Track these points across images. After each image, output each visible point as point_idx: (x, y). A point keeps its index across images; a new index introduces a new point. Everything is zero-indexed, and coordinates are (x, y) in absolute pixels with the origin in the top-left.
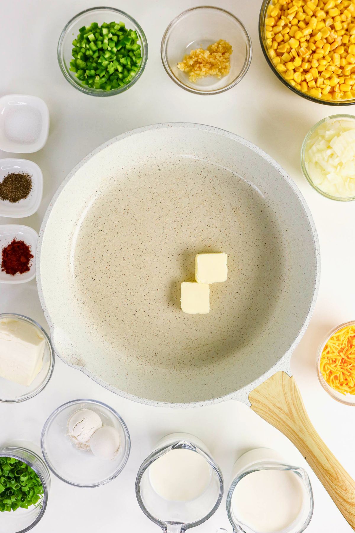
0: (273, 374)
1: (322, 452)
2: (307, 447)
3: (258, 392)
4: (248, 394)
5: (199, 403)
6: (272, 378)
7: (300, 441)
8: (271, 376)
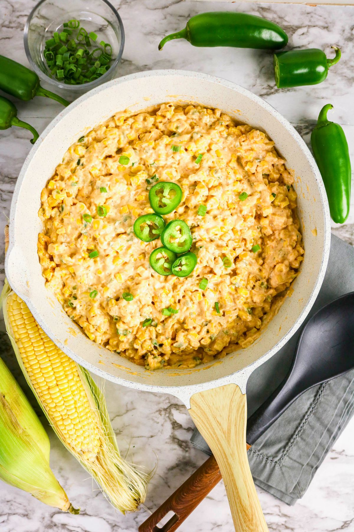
0: (226, 383)
1: (246, 486)
2: (232, 475)
3: (203, 396)
4: (191, 395)
5: (136, 385)
6: (223, 387)
7: (227, 466)
8: (223, 385)
